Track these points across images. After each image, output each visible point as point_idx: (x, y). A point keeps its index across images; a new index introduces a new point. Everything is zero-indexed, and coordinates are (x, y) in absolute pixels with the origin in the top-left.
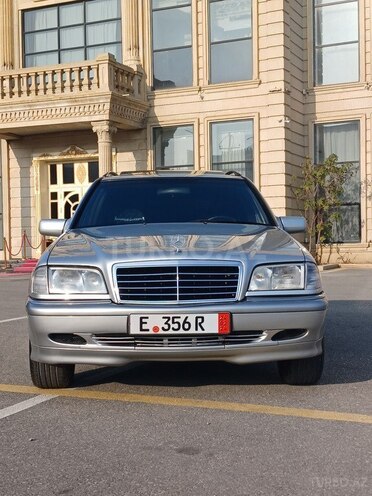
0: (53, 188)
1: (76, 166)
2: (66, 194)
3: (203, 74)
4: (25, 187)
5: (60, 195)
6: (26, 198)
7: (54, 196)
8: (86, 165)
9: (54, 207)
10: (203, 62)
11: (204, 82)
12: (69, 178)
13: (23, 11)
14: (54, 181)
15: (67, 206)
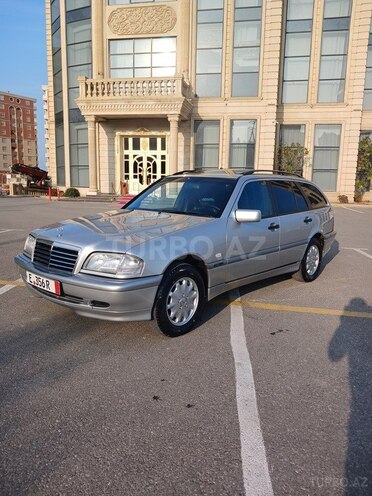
0: (126, 152)
1: (141, 139)
2: (134, 156)
3: (228, 90)
4: (111, 151)
5: (131, 157)
6: (112, 157)
7: (127, 157)
8: (148, 139)
9: (127, 164)
10: (228, 84)
11: (228, 95)
12: (136, 146)
13: (110, 40)
14: (127, 148)
15: (135, 164)
